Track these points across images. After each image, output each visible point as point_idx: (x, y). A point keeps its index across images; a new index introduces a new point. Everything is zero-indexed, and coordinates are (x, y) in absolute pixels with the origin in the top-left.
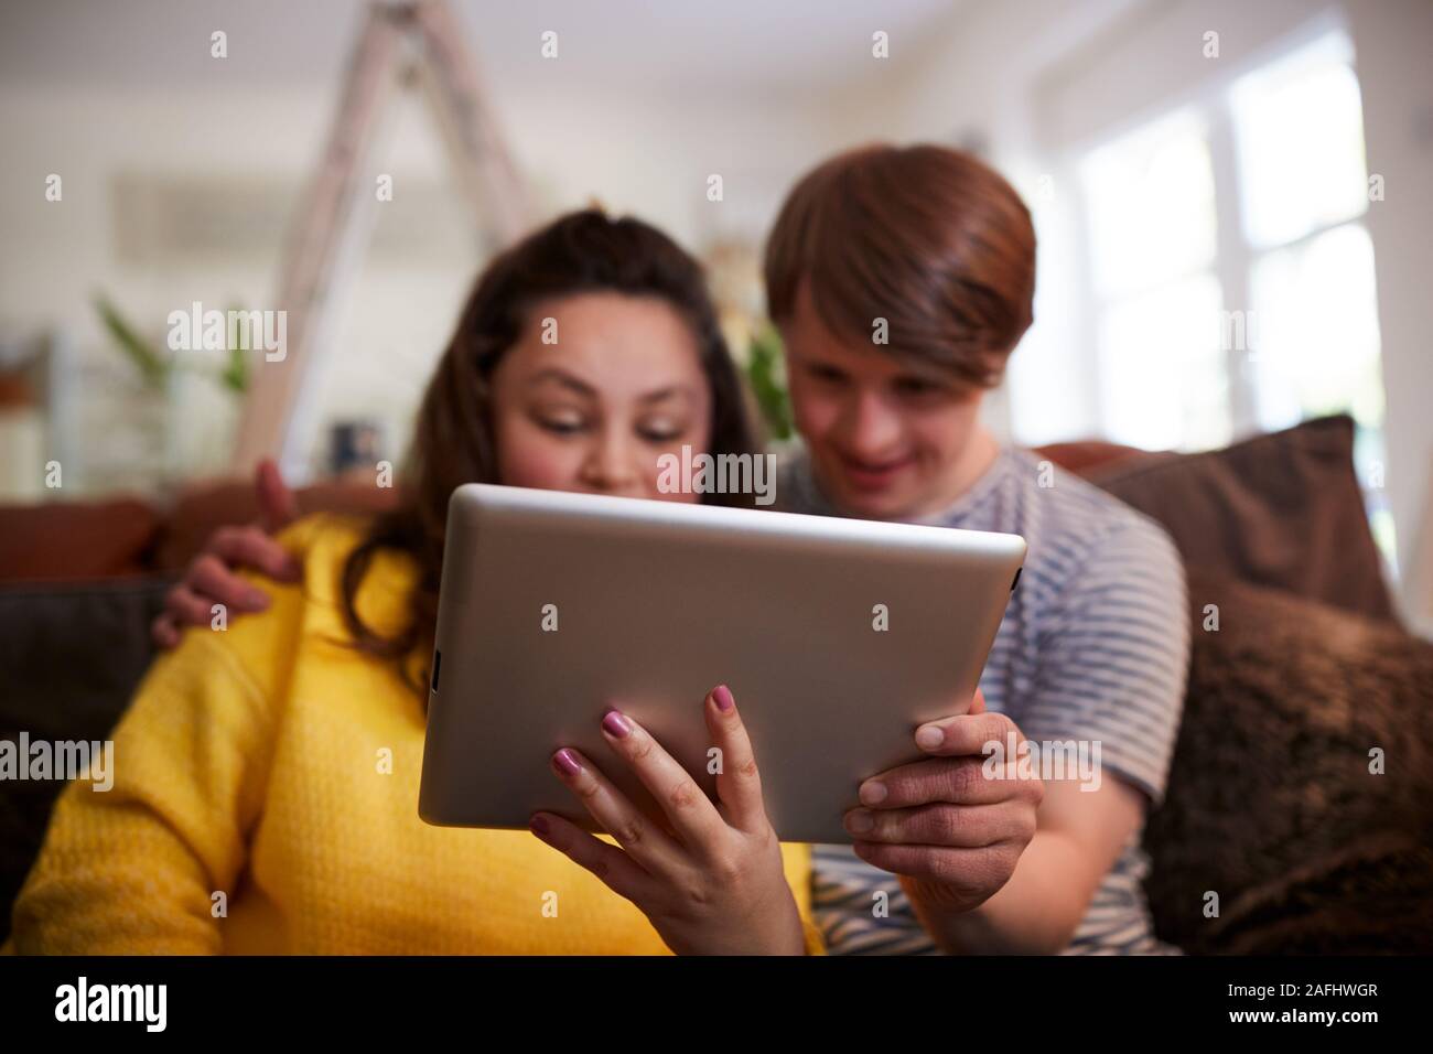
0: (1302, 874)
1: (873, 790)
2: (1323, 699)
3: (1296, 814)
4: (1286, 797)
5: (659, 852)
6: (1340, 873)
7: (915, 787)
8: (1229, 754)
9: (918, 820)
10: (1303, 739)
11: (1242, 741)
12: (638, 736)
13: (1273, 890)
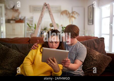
0: (91, 67)
1: (62, 61)
2: (94, 57)
4: (91, 63)
7: (64, 62)
8: (89, 60)
9: (64, 63)
10: (93, 60)
11: (89, 59)
12: (50, 59)
13: (89, 68)
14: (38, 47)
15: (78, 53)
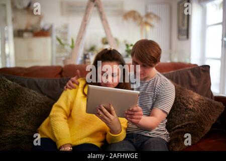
0: (183, 124)
1: (126, 112)
2: (190, 105)
3: (184, 117)
4: (184, 115)
5: (106, 118)
6: (187, 124)
7: (130, 113)
8: (179, 109)
9: (130, 116)
10: (187, 109)
11: (180, 108)
13: (180, 125)
14: (78, 84)
15: (157, 95)
